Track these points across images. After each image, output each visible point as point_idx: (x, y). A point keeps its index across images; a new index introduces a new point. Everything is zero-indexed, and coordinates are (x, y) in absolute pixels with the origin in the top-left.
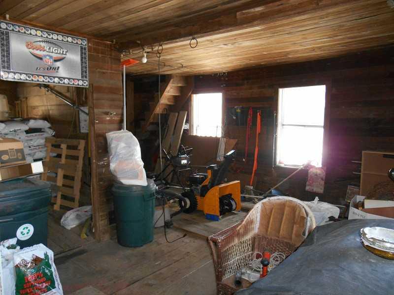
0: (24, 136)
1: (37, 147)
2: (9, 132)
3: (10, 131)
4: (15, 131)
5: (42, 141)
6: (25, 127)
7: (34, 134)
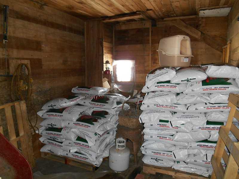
0: (199, 88)
1: (217, 105)
2: (180, 82)
3: (182, 81)
4: (188, 81)
5: (224, 98)
6: (202, 76)
7: (213, 87)
